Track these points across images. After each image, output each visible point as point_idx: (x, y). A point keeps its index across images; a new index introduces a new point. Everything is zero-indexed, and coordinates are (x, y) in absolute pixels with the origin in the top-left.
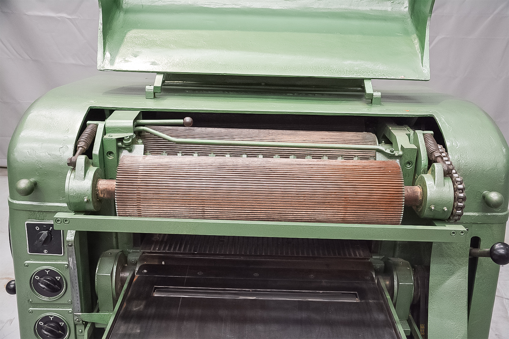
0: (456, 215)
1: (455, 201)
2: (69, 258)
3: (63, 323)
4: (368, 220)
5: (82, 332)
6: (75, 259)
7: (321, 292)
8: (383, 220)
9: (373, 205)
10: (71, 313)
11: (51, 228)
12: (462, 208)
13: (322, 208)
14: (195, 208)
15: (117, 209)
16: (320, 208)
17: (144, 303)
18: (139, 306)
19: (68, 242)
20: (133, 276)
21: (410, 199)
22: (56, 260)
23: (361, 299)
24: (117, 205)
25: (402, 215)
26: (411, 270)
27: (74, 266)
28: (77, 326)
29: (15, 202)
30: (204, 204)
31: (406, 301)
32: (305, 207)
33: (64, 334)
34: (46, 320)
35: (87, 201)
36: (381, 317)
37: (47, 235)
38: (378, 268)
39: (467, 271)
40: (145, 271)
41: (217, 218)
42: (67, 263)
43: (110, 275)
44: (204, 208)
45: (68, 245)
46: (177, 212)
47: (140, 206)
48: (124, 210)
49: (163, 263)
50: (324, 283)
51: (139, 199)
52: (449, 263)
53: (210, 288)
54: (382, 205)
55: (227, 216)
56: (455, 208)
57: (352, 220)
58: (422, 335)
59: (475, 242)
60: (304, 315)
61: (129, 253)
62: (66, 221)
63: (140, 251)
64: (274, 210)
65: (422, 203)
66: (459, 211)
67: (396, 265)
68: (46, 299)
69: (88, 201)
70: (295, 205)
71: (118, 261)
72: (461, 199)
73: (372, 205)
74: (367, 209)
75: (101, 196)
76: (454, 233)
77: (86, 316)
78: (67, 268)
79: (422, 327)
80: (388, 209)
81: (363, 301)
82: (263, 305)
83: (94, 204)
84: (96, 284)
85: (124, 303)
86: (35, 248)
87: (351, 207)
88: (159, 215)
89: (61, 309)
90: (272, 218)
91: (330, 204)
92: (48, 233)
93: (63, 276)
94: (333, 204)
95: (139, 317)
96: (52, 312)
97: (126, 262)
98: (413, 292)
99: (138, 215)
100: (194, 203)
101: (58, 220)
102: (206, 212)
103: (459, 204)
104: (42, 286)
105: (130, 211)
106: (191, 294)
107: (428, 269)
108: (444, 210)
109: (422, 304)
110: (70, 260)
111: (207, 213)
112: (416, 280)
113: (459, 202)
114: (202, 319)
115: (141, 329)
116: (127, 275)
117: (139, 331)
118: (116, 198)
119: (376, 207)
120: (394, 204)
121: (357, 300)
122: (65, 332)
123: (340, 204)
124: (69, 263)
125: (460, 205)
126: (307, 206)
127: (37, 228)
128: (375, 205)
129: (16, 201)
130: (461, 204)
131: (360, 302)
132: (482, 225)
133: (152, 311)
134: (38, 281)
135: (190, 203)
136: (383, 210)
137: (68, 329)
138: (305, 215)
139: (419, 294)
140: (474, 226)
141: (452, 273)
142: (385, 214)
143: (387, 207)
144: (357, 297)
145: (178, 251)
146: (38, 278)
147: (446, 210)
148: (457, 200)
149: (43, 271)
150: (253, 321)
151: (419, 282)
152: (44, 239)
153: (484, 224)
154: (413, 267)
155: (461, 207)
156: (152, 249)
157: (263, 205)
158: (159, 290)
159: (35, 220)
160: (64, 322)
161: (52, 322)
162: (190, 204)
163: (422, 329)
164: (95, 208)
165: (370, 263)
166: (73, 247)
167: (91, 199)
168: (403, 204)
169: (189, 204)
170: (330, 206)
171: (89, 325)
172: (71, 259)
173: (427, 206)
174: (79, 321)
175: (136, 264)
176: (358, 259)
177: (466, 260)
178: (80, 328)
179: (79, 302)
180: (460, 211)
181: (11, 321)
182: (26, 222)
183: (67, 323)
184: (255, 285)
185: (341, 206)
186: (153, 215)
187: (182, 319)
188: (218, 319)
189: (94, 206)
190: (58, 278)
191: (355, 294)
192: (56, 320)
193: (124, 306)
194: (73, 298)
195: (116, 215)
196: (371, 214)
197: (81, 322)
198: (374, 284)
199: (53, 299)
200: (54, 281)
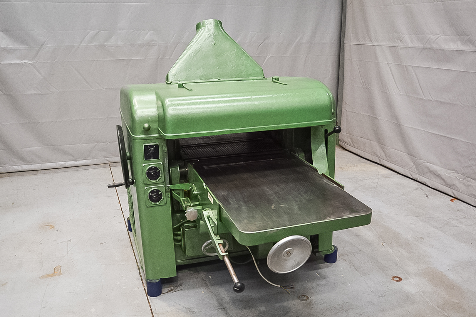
3: (161, 192)
5: (169, 196)
10: (164, 187)
11: (155, 146)
22: (156, 162)
27: (167, 162)
28: (167, 193)
33: (161, 198)
34: (153, 192)
39: (325, 144)
43: (177, 168)
45: (165, 152)
68: (153, 181)
77: (172, 186)
78: (162, 165)
86: (148, 157)
89: (159, 186)
92: (153, 149)
93: (160, 169)
96: (156, 188)
127: (148, 147)
137: (163, 195)
146: (149, 171)
149: (151, 168)
152: (151, 152)
159: (147, 144)
172: (166, 159)
174: (168, 190)
179: (168, 180)
182: (144, 145)
192: (157, 191)
194: (165, 179)
199: (156, 181)
200: (156, 172)
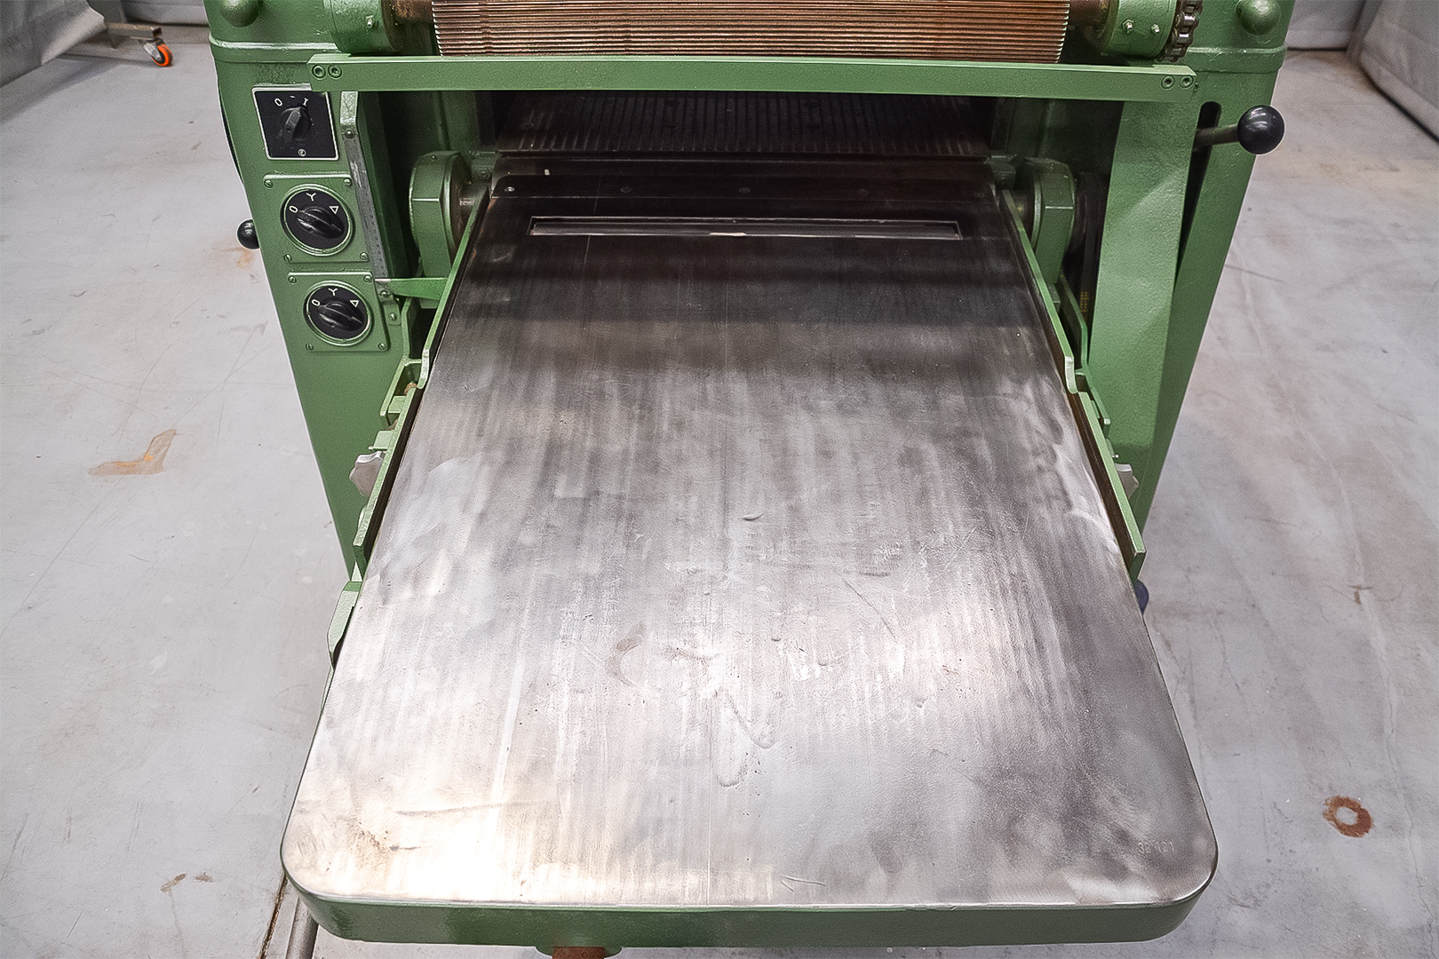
0: (1178, 44)
1: (1177, 12)
2: (351, 164)
3: (357, 301)
4: (990, 52)
5: (396, 317)
6: (363, 164)
7: (882, 221)
8: (1020, 53)
9: (1001, 16)
10: (369, 281)
11: (306, 100)
12: (1190, 28)
13: (888, 25)
14: (608, 29)
15: (440, 40)
16: (883, 25)
17: (513, 248)
18: (500, 256)
19: (345, 127)
20: (486, 200)
21: (1081, 6)
22: (324, 171)
23: (964, 235)
24: (437, 29)
25: (1063, 40)
26: (1072, 182)
27: (362, 180)
28: (384, 306)
29: (224, 44)
30: (628, 20)
31: (1057, 244)
32: (851, 22)
33: (363, 321)
34: (323, 294)
35: (374, 24)
36: (1004, 267)
37: (299, 116)
38: (1003, 178)
39: (1186, 177)
40: (510, 189)
41: (657, 53)
42: (349, 176)
43: (438, 200)
44: (629, 29)
45: (346, 134)
46: (570, 40)
47: (488, 30)
48: (455, 40)
49: (547, 172)
50: (888, 204)
51: (485, 14)
52: (1150, 161)
53: (649, 218)
54: (1020, 16)
55: (680, 46)
56: (1176, 28)
57: (953, 51)
58: (1083, 314)
59: (1210, 113)
60: (847, 264)
61: (474, 158)
62: (334, 70)
63: (496, 153)
64: (782, 29)
65: (1107, 16)
66: (1185, 33)
67: (1040, 171)
68: (316, 252)
69: (375, 26)
70: (829, 18)
71: (452, 173)
72: (1192, 6)
73: (997, 16)
74: (987, 27)
75: (403, 14)
76: (1168, 81)
77: (400, 285)
78: (348, 186)
79: (1084, 296)
80: (1033, 25)
81: (969, 238)
82: (761, 246)
83: (388, 32)
84: (412, 222)
85: (472, 250)
86: (282, 146)
87: (953, 20)
88: (531, 48)
89: (349, 273)
90: (778, 49)
91: (907, 14)
92: (301, 111)
93: (344, 203)
94: (913, 14)
95: (505, 275)
96: (334, 280)
97: (470, 178)
98: (1072, 226)
99: (484, 51)
100: (606, 18)
101: (318, 70)
102: (633, 37)
103: (1186, 18)
104: (305, 224)
105: (467, 42)
106: (608, 230)
107: (1106, 179)
108: (1152, 32)
109: (1088, 252)
110: (353, 168)
111: (634, 40)
112: (1080, 204)
113: (1186, 13)
114: (636, 275)
115: (512, 294)
116: (472, 202)
117: (507, 300)
118: (435, 13)
119: (1007, 22)
120: (1045, 14)
121: (957, 237)
122: (363, 319)
123: (929, 14)
124: (352, 174)
125: (1189, 21)
126: (855, 19)
127: (279, 102)
128: (1006, 16)
129: (227, 43)
130: (1191, 18)
131: (963, 241)
132: (1227, 76)
133: (532, 262)
134: (297, 216)
135: (597, 18)
136: (1023, 28)
137: (368, 312)
138: (851, 41)
139: (1084, 230)
140: (1210, 77)
141: (1155, 182)
142: (1026, 39)
143: (1029, 22)
144: (957, 232)
145: (576, 147)
146: (294, 209)
147: (1157, 31)
148: (1184, 8)
149: (303, 194)
150: (740, 276)
151: (1086, 204)
152: (294, 125)
153: (1232, 73)
154: (1076, 175)
155: (1190, 24)
156: (521, 147)
157: (759, 17)
158: (543, 224)
159: (271, 85)
160: (358, 299)
161: (335, 299)
162: (598, 21)
163: (1084, 301)
164: (391, 43)
165: (988, 168)
166: (356, 138)
167: (381, 21)
168: (1066, 15)
169: (594, 21)
170: (905, 20)
171: (407, 304)
172: (354, 166)
173: (1118, 23)
174: (387, 296)
175: (490, 179)
176: (962, 159)
177: (1187, 153)
178: (391, 311)
179: (382, 256)
180: (1187, 36)
181: (262, 327)
182: (254, 90)
183: (366, 301)
184: (743, 210)
185: (930, 20)
186: (518, 50)
187: (592, 275)
188: (666, 274)
189: (390, 38)
190: (335, 209)
191: (954, 226)
192: (344, 295)
193: (474, 255)
194: (369, 248)
195: (436, 53)
196: (996, 38)
197: (392, 296)
198: (993, 206)
199: (329, 252)
200: (328, 216)
